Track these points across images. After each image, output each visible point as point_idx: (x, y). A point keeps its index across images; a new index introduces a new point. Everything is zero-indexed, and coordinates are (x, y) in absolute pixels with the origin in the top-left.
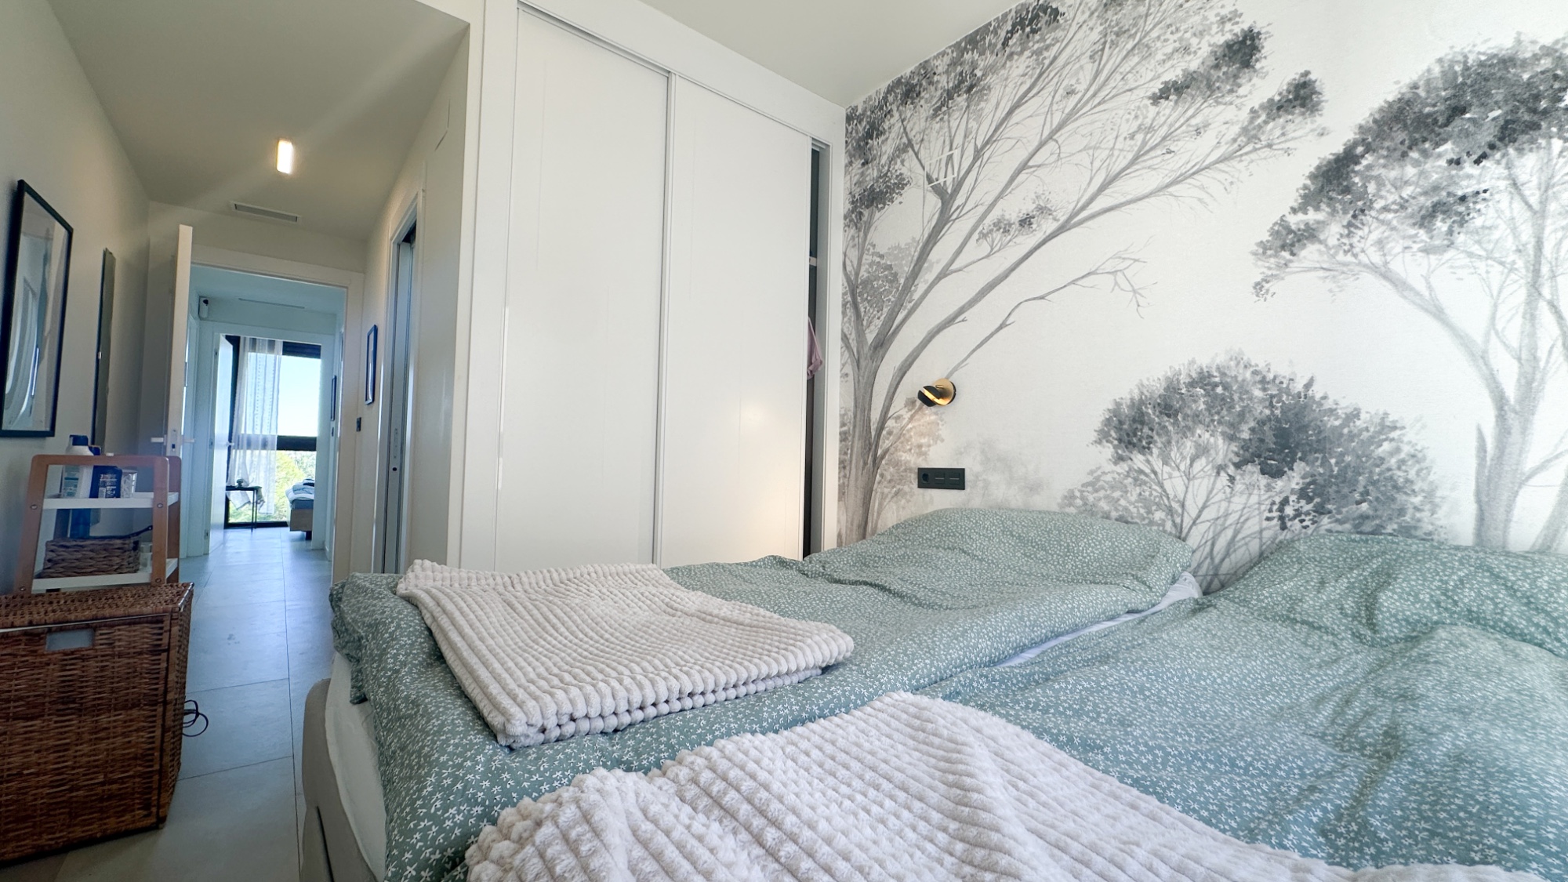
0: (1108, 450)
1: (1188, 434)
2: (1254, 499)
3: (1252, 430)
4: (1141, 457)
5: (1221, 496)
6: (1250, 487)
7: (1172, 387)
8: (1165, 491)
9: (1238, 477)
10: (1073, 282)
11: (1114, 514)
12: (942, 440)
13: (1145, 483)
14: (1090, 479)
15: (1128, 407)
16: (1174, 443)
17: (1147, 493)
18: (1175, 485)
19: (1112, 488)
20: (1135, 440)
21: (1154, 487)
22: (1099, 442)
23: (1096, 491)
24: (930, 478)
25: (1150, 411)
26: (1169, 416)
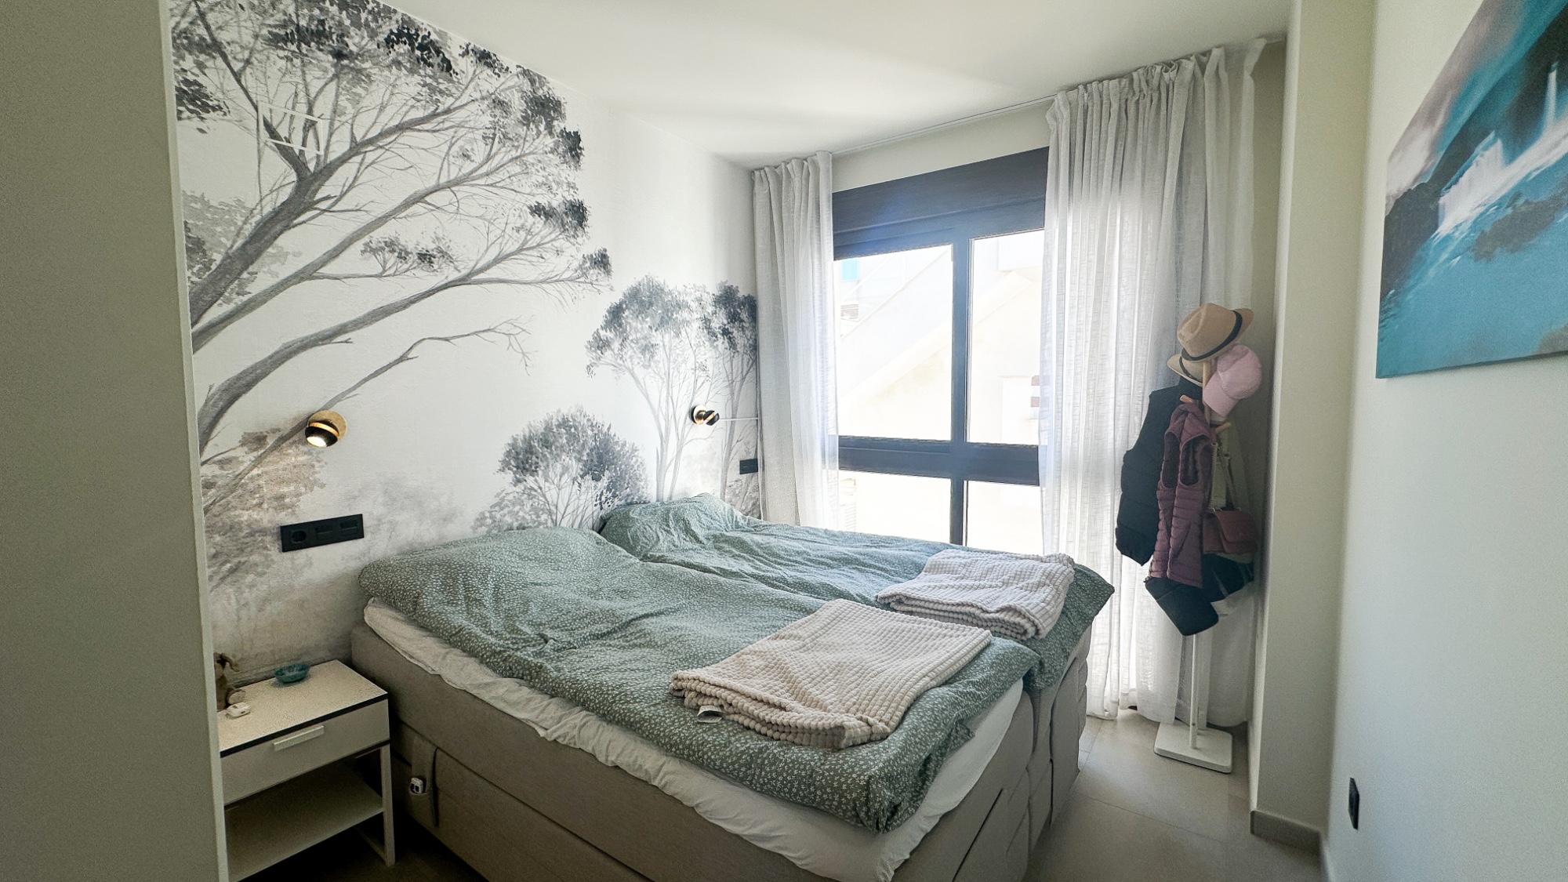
0: (509, 476)
1: (558, 459)
2: (590, 495)
3: (588, 454)
4: (532, 478)
5: (575, 496)
6: (588, 488)
7: (548, 428)
8: (547, 500)
9: (582, 484)
10: (476, 333)
11: (516, 524)
12: (323, 486)
13: (535, 496)
14: (497, 500)
15: (522, 441)
16: (550, 466)
17: (536, 503)
18: (552, 494)
19: (514, 504)
20: (527, 466)
21: (541, 498)
22: (503, 470)
23: (502, 509)
24: (297, 537)
25: (536, 444)
26: (547, 447)
